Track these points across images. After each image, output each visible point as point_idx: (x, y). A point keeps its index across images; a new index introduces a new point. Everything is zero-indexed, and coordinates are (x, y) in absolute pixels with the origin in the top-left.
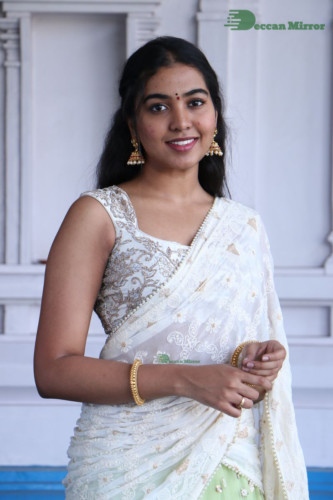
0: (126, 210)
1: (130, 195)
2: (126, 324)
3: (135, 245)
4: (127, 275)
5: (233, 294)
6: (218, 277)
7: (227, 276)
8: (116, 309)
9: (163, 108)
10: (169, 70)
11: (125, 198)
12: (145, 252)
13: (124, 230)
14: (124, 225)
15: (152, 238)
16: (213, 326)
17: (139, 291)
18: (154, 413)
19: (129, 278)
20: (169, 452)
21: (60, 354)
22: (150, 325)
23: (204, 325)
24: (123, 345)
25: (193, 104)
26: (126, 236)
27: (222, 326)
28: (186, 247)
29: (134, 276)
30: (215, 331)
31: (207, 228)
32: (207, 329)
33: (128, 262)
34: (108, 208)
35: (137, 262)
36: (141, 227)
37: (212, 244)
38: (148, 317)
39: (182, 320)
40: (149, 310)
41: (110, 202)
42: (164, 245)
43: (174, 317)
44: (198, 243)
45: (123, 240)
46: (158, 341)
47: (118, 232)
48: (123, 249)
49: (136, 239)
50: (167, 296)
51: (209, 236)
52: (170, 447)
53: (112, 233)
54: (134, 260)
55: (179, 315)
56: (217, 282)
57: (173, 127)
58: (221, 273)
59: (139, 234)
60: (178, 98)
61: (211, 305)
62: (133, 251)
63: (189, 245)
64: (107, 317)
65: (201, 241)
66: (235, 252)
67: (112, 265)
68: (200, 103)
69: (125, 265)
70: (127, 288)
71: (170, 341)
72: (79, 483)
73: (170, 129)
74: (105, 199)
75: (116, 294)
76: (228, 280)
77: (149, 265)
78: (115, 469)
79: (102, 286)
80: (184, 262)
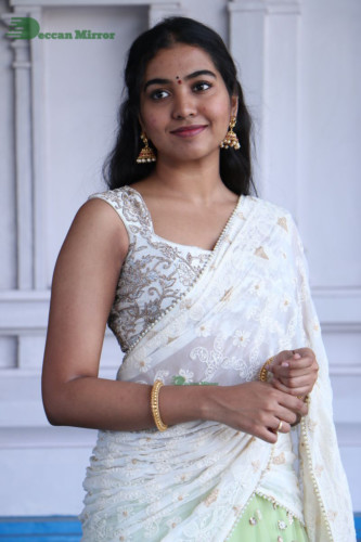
0: (140, 213)
1: (143, 195)
2: (144, 340)
3: (151, 251)
4: (143, 286)
5: (263, 303)
6: (245, 284)
7: (255, 284)
8: (133, 324)
9: (165, 95)
10: (169, 52)
11: (139, 199)
12: (162, 260)
13: (138, 235)
14: (138, 229)
15: (170, 244)
16: (241, 339)
17: (157, 303)
18: (178, 440)
19: (146, 289)
20: (196, 481)
21: (71, 376)
22: (170, 340)
23: (230, 338)
24: (142, 364)
25: (197, 88)
26: (140, 242)
27: (251, 339)
28: (209, 252)
29: (151, 286)
30: (244, 344)
31: (231, 230)
32: (235, 343)
33: (143, 271)
34: (120, 211)
35: (154, 270)
36: (157, 232)
37: (237, 247)
38: (168, 332)
39: (206, 334)
40: (169, 323)
41: (122, 204)
42: (184, 250)
43: (198, 330)
44: (222, 247)
45: (137, 246)
46: (180, 358)
47: (132, 237)
48: (138, 256)
49: (152, 245)
50: (188, 308)
51: (234, 239)
52: (197, 477)
53: (125, 238)
54: (151, 268)
55: (202, 329)
56: (244, 290)
57: (176, 115)
58: (248, 280)
59: (155, 239)
60: (180, 82)
61: (238, 315)
62: (149, 258)
63: (212, 249)
64: (123, 334)
65: (225, 244)
66: (264, 256)
67: (125, 275)
68: (205, 87)
69: (141, 274)
70: (143, 299)
71: (194, 358)
72: (97, 518)
73: (172, 117)
74: (117, 201)
75: (132, 307)
76: (257, 287)
77: (167, 273)
78: (136, 501)
79: (116, 299)
80: (207, 269)
